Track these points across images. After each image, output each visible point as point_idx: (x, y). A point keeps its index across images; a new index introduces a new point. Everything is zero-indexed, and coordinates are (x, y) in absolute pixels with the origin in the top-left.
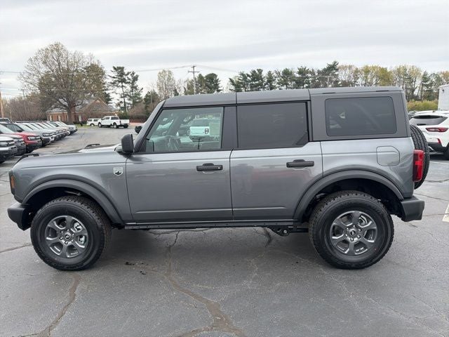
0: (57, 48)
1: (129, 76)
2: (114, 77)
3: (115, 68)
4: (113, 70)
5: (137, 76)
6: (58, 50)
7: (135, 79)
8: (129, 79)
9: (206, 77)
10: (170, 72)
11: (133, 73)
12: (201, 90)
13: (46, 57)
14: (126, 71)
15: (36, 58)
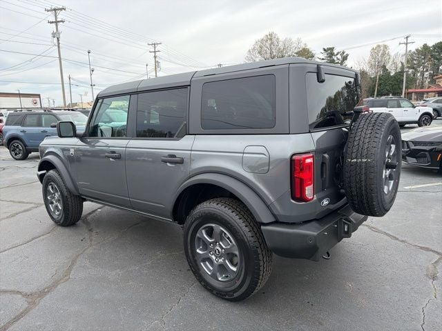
0: (270, 38)
1: (339, 56)
2: (323, 59)
3: (324, 50)
4: (323, 52)
5: (347, 55)
6: (271, 39)
7: (345, 58)
8: (339, 59)
9: (434, 47)
10: (385, 47)
11: (343, 53)
12: (424, 63)
13: (261, 47)
14: (335, 52)
15: (254, 49)
